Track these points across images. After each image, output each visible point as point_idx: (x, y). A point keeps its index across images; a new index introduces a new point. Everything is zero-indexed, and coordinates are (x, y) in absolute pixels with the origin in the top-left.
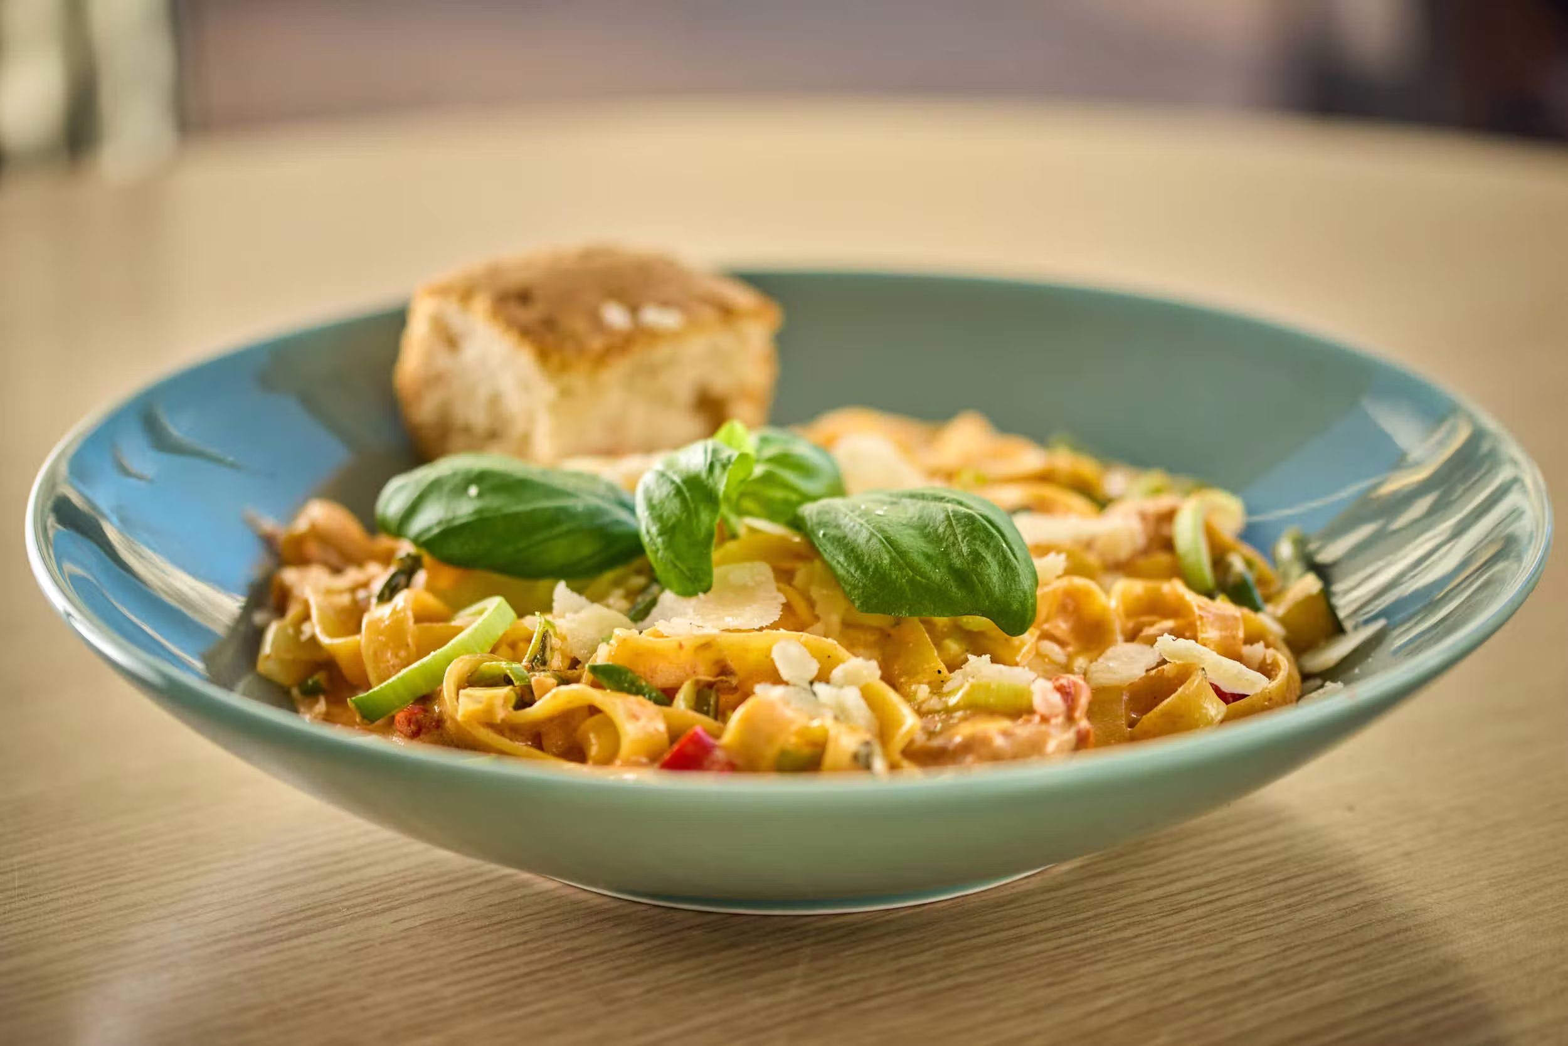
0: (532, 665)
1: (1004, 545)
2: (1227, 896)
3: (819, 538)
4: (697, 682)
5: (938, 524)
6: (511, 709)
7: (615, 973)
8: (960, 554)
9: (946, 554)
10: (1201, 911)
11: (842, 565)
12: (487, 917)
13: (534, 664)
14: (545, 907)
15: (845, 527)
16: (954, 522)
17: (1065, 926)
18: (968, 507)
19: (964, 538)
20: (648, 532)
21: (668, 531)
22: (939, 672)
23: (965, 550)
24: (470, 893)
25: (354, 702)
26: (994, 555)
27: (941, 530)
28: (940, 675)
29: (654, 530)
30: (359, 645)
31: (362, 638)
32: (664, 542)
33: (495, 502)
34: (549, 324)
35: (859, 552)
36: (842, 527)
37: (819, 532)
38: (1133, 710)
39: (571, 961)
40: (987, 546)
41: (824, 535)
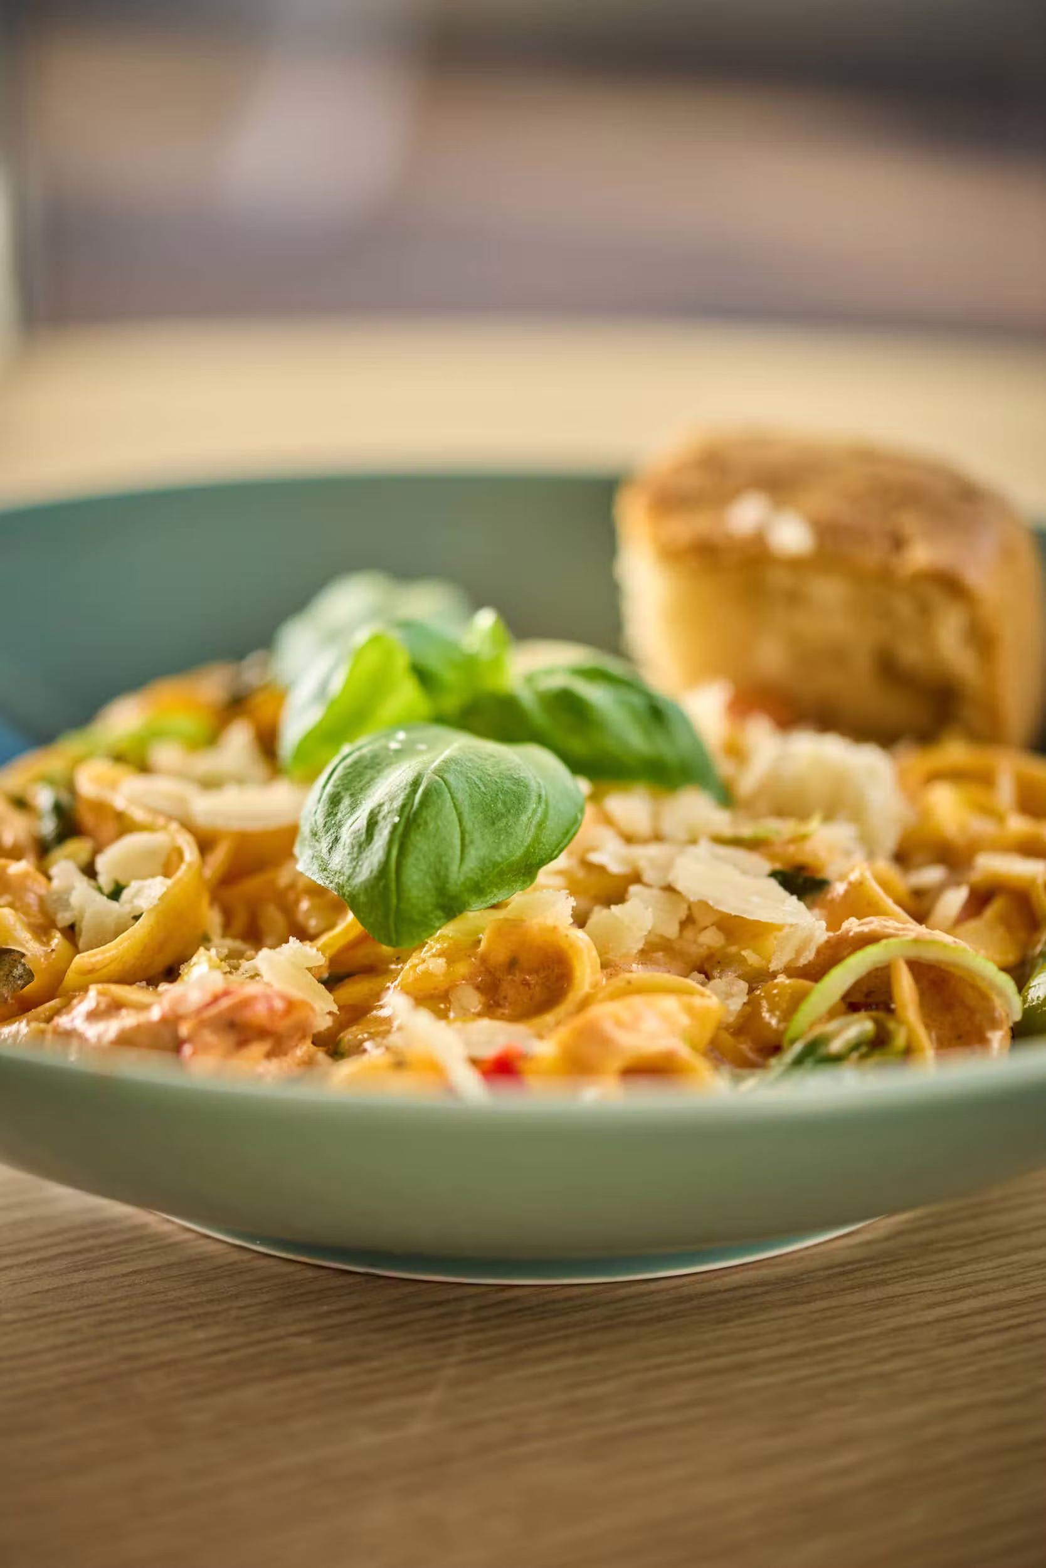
2: (1035, 1322)
10: (994, 1340)
12: (26, 1308)
14: (109, 1297)
17: (806, 1353)
24: (13, 1274)
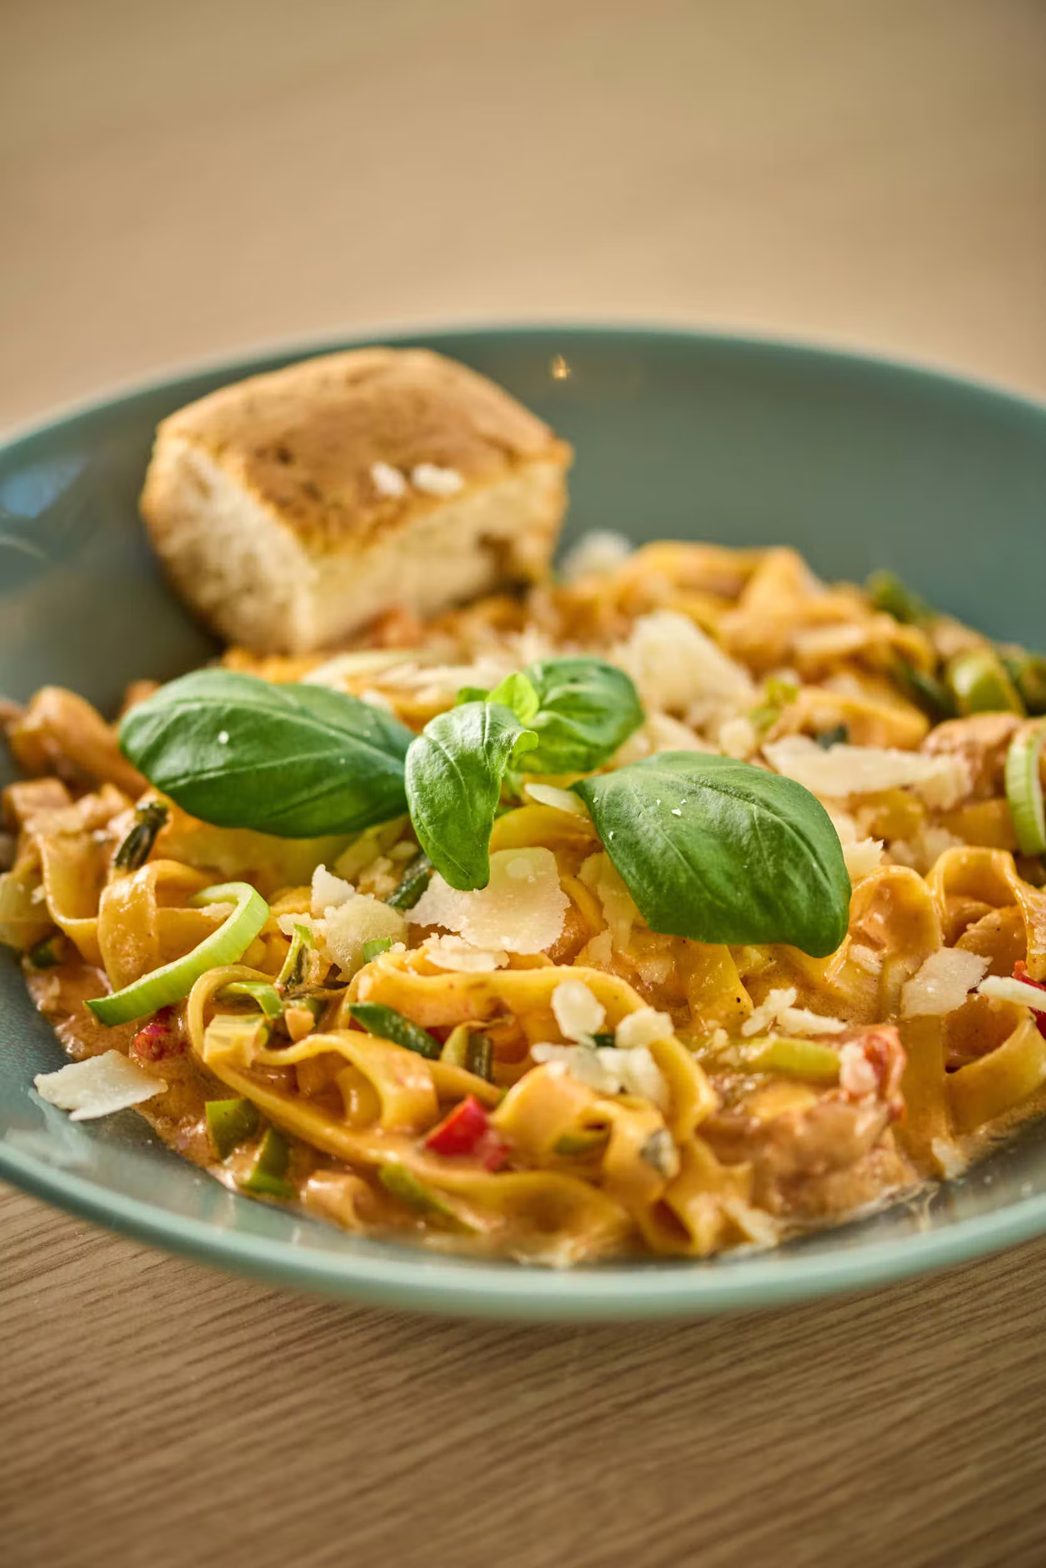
0: (287, 988)
1: (815, 865)
3: (608, 839)
4: (469, 1028)
5: (741, 833)
6: (262, 1048)
7: (375, 1348)
8: (765, 874)
9: (750, 872)
11: (634, 877)
13: (288, 986)
15: (638, 829)
16: (760, 834)
18: (776, 813)
19: (770, 854)
20: (417, 816)
21: (439, 820)
22: (739, 1000)
23: (771, 871)
25: (89, 1005)
26: (804, 878)
27: (745, 841)
28: (739, 1004)
29: (424, 816)
30: (95, 931)
31: (98, 924)
32: (434, 833)
33: (248, 753)
34: (312, 492)
35: (653, 865)
36: (635, 828)
37: (609, 832)
38: (952, 1046)
39: (327, 1327)
40: (796, 866)
41: (614, 837)
